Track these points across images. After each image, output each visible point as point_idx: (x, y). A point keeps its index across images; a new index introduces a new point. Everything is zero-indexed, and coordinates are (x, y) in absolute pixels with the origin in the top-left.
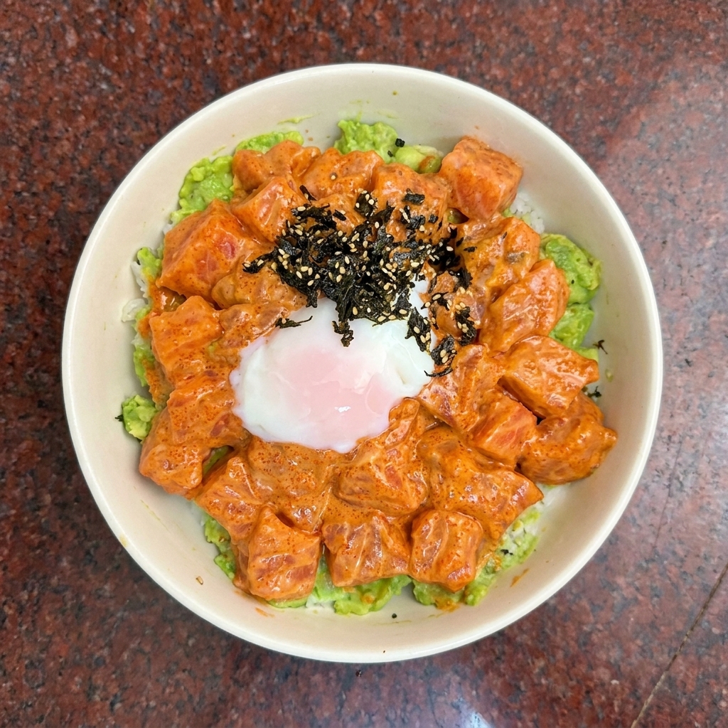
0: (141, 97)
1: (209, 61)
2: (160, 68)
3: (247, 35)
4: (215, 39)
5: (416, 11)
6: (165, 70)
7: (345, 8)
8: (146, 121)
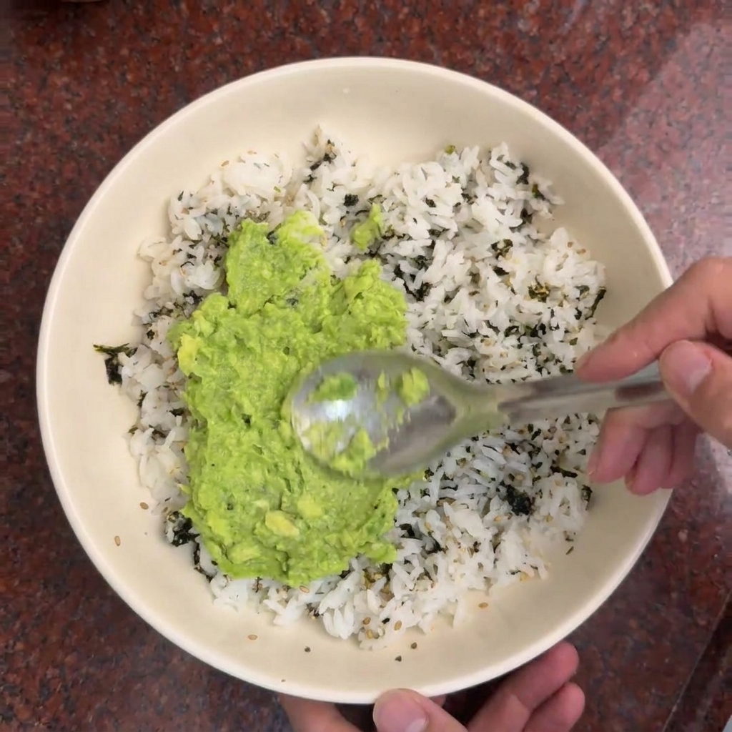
0: (103, 107)
1: (177, 69)
2: (123, 74)
3: (219, 41)
4: (183, 44)
5: (401, 17)
6: (129, 77)
7: (324, 13)
8: (109, 133)
